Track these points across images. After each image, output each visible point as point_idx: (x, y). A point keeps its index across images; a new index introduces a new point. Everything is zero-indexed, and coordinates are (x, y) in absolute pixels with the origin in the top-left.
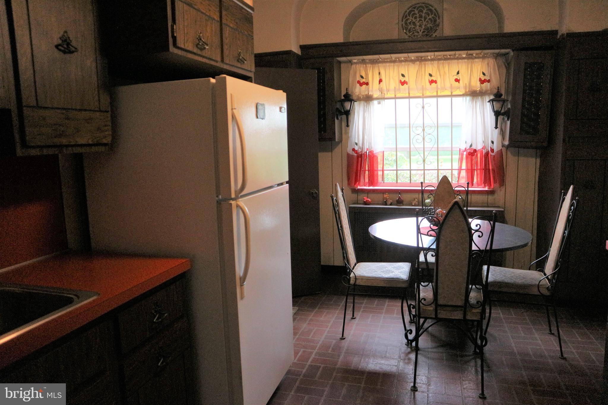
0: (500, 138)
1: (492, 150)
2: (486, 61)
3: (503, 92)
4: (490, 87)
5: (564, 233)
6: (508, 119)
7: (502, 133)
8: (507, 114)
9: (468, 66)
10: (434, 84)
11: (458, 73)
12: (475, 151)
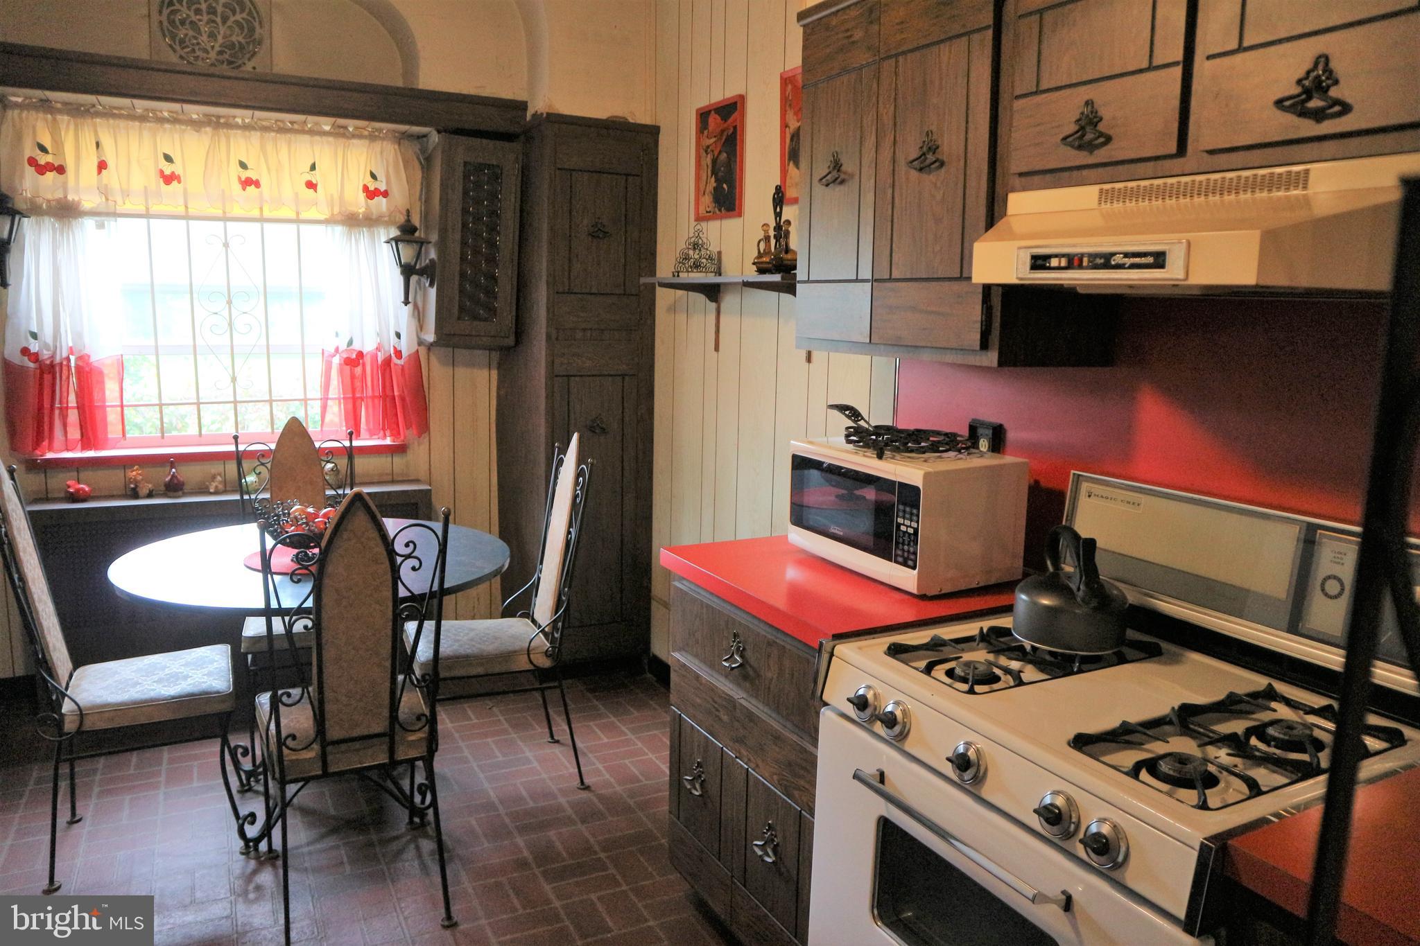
0: (414, 323)
1: (398, 354)
2: (378, 146)
3: (416, 221)
4: (388, 209)
5: (569, 533)
6: (431, 285)
7: (419, 315)
8: (428, 272)
9: (336, 154)
10: (251, 189)
11: (313, 167)
12: (360, 354)
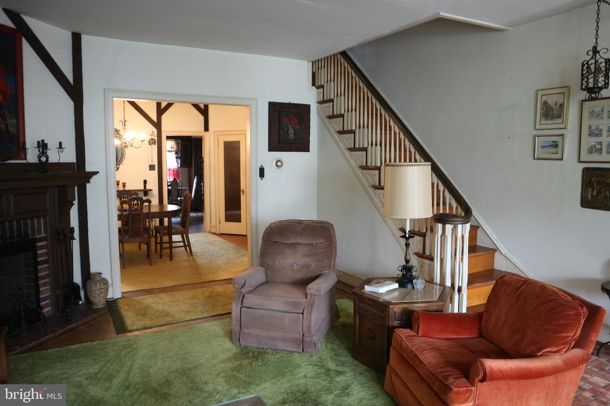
0: (177, 164)
1: (175, 168)
2: (172, 141)
3: (177, 151)
4: (174, 149)
5: (195, 188)
7: (178, 163)
8: (179, 158)
12: (170, 169)
